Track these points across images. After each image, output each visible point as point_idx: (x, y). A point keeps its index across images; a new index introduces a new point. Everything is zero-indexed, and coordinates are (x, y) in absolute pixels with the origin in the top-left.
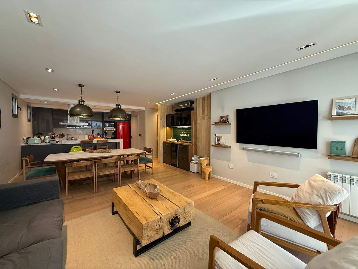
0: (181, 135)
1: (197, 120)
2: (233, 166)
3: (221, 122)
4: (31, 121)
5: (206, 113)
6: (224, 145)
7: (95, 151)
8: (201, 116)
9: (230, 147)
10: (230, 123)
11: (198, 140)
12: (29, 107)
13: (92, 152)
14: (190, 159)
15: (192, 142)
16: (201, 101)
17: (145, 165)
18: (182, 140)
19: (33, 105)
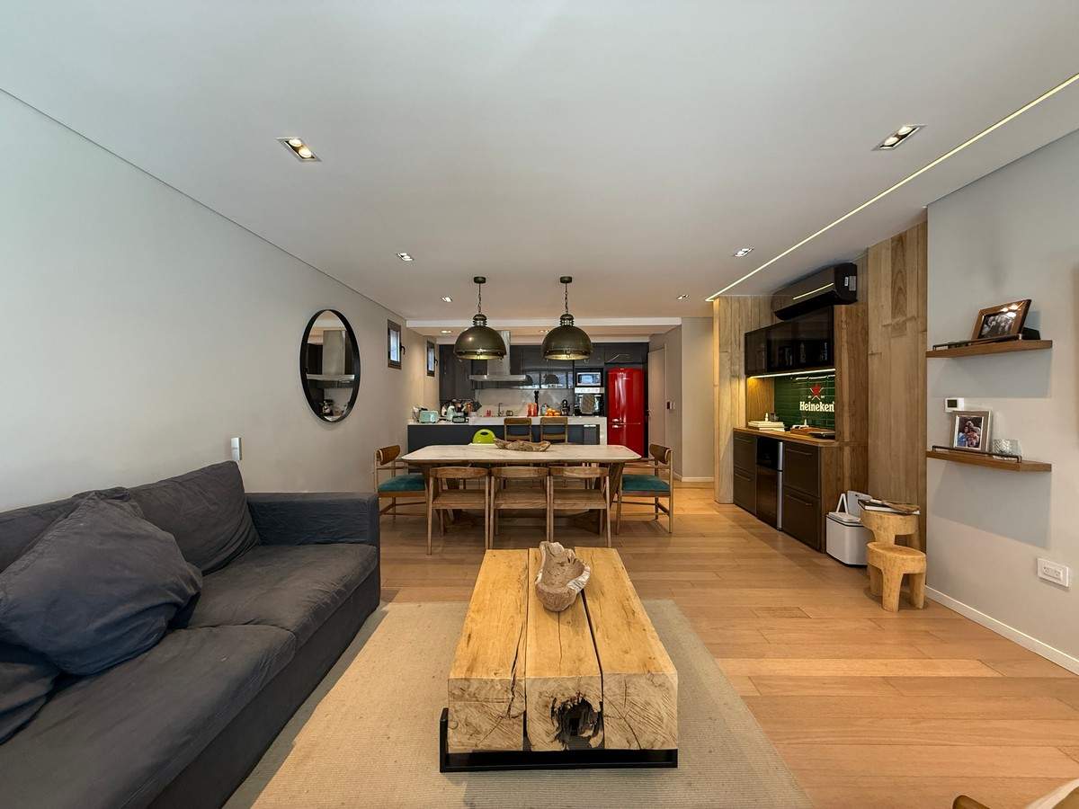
0: (803, 406)
1: (866, 342)
2: (1066, 576)
3: (981, 336)
4: (437, 373)
5: (911, 307)
6: (1002, 454)
7: (510, 445)
8: (889, 321)
9: (1047, 468)
10: (1043, 337)
11: (872, 429)
12: (431, 346)
13: (504, 447)
14: (824, 503)
15: (841, 433)
16: (886, 256)
17: (652, 500)
18: (805, 425)
19: (439, 342)
